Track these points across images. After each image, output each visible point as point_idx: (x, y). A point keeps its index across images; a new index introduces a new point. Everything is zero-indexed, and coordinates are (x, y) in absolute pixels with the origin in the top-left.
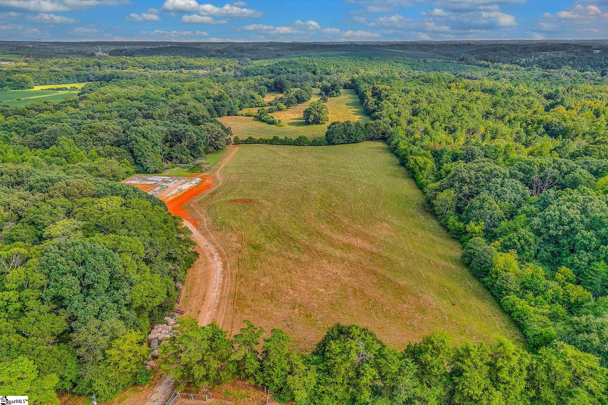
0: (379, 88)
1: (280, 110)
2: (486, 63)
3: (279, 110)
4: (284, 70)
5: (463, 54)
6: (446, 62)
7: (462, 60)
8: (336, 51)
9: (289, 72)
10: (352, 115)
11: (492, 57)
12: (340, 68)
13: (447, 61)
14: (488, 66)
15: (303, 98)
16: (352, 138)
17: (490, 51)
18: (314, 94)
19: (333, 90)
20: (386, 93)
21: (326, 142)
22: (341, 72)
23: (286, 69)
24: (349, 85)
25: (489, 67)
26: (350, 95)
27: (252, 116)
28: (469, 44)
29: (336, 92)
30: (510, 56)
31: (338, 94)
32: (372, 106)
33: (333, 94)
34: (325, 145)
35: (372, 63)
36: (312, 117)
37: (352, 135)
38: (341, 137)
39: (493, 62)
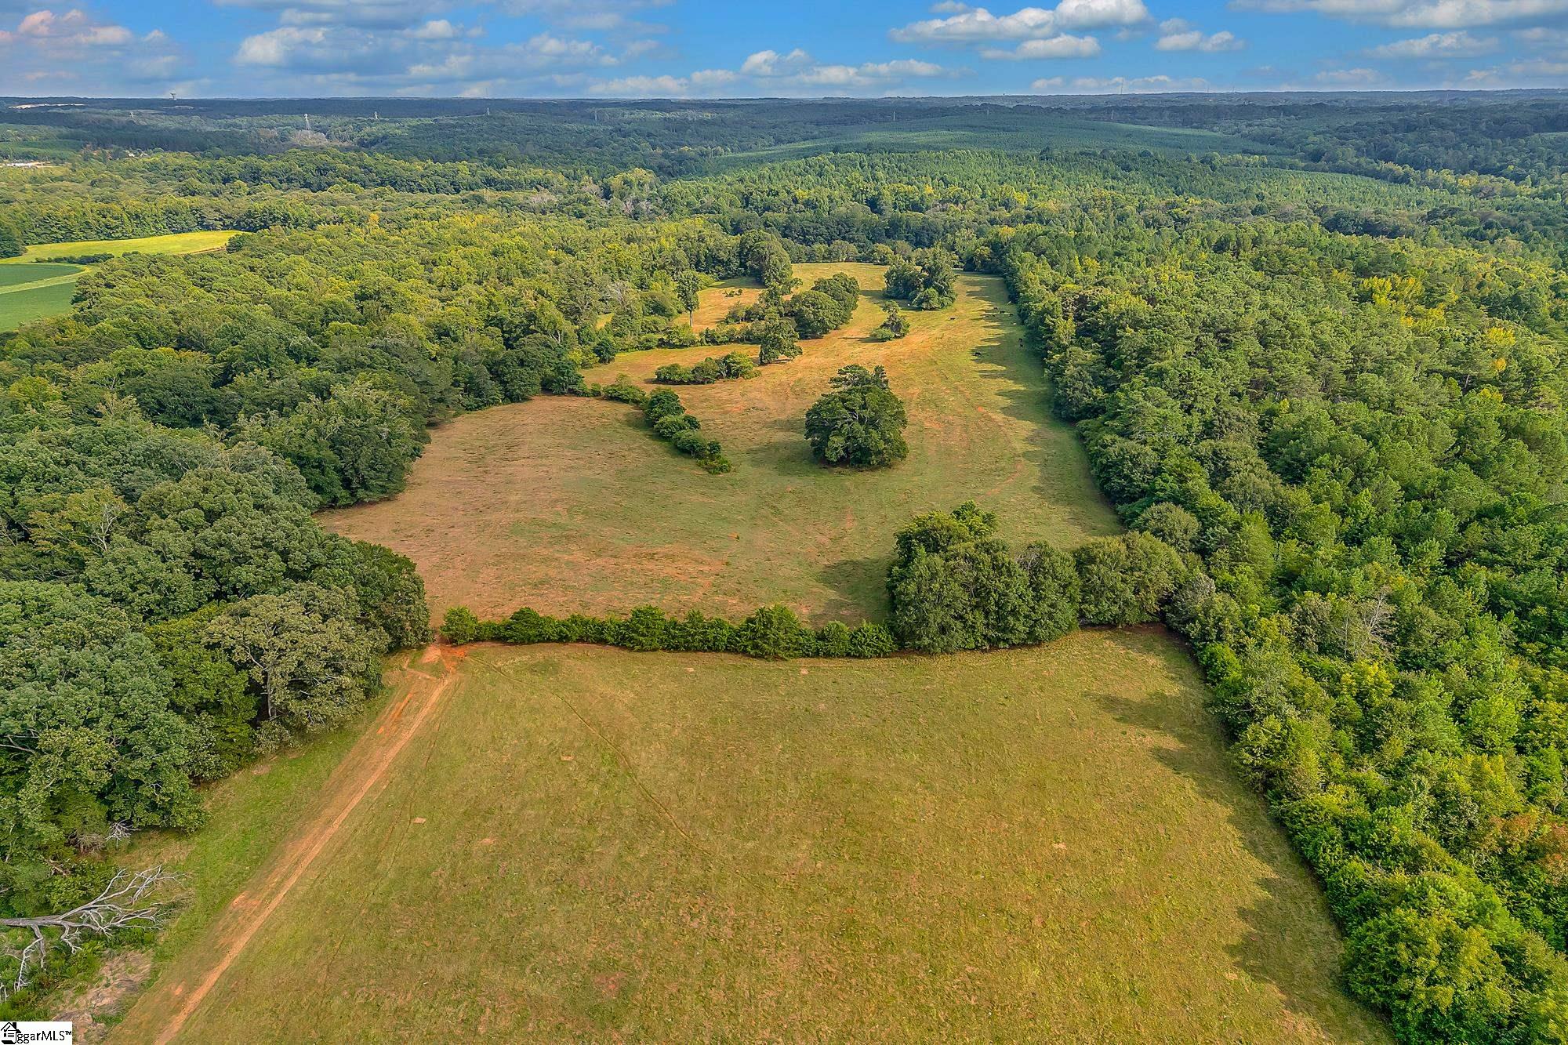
0: (1105, 303)
1: (736, 375)
2: (1399, 170)
3: (729, 374)
4: (783, 195)
5: (1316, 139)
6: (1270, 164)
7: (1316, 157)
8: (942, 127)
9: (795, 201)
10: (999, 417)
11: (1407, 148)
12: (954, 189)
13: (1274, 160)
14: (1403, 180)
15: (822, 321)
16: (1012, 630)
17: (1396, 129)
18: (865, 293)
19: (928, 284)
20: (1140, 338)
21: (888, 642)
22: (956, 203)
23: (788, 192)
24: (984, 261)
25: (1408, 182)
26: (987, 305)
27: (626, 401)
28: (1320, 106)
29: (941, 292)
30: (1465, 145)
31: (946, 301)
32: (1084, 390)
33: (927, 299)
34: (880, 654)
35: (1051, 169)
36: (837, 442)
37: (1014, 612)
38: (959, 625)
39: (1418, 165)
